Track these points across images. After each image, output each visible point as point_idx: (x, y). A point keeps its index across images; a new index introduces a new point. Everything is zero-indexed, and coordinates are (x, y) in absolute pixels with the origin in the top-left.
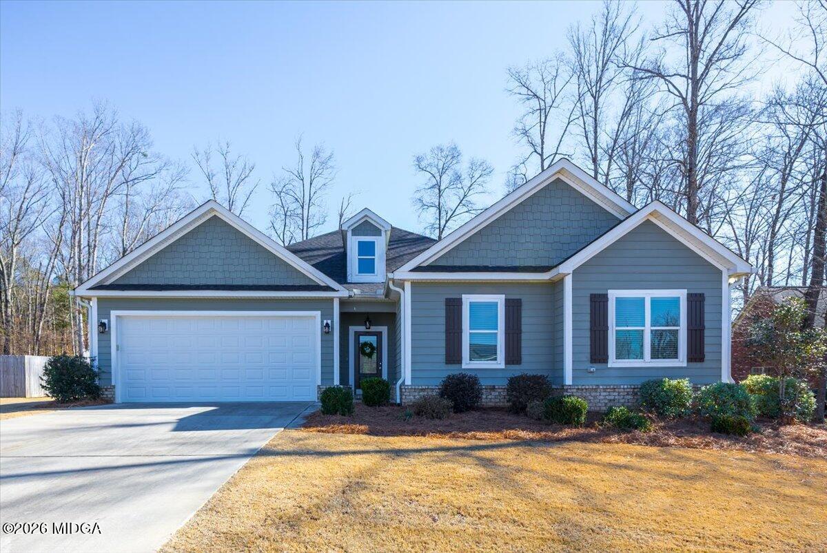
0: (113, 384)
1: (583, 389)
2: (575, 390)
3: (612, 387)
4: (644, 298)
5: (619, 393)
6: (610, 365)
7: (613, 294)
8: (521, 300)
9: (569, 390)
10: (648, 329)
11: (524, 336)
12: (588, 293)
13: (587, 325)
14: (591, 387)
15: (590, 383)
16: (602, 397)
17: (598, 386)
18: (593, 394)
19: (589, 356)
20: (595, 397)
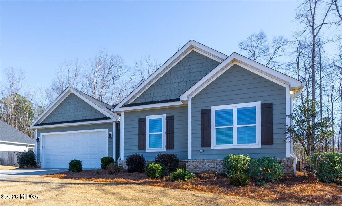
0: (41, 161)
1: (196, 161)
2: (192, 162)
3: (212, 160)
4: (233, 109)
5: (217, 163)
6: (212, 148)
7: (214, 109)
8: (174, 116)
9: (188, 162)
10: (235, 126)
11: (175, 135)
12: (200, 110)
13: (200, 127)
14: (200, 160)
15: (200, 158)
16: (207, 166)
17: (204, 159)
18: (202, 164)
19: (201, 143)
20: (203, 166)
